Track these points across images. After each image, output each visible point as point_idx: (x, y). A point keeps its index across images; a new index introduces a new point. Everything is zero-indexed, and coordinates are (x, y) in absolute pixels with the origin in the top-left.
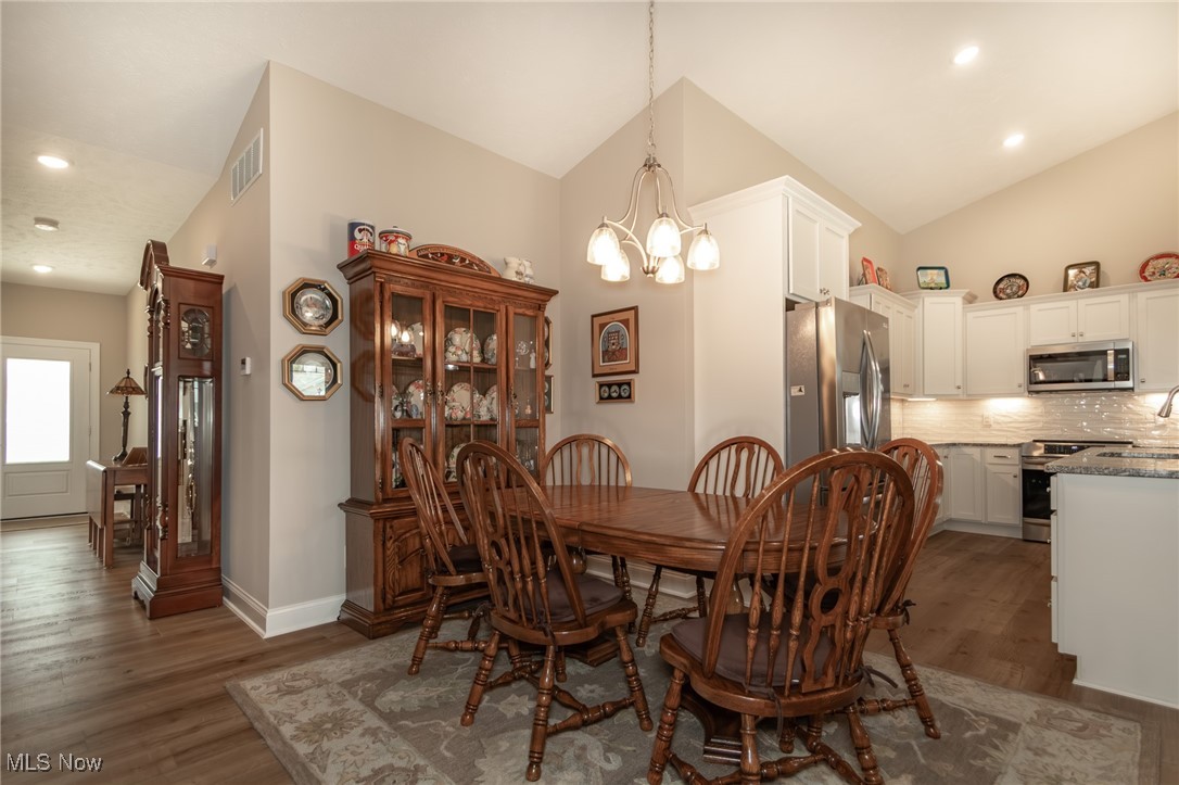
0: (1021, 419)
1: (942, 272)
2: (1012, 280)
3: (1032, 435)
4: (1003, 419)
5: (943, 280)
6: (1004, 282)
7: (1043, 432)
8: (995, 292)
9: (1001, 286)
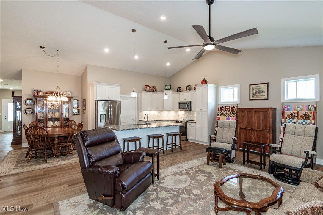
1: (170, 86)
2: (180, 88)
5: (170, 88)
7: (185, 118)
9: (178, 89)
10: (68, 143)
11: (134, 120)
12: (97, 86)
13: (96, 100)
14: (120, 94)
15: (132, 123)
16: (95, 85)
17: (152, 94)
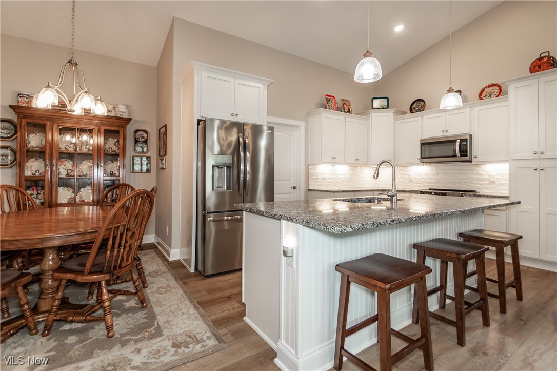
0: (426, 177)
1: (386, 100)
2: (419, 102)
3: (431, 186)
4: (419, 177)
5: (386, 104)
6: (415, 104)
7: (434, 184)
8: (411, 109)
9: (414, 106)
10: (91, 273)
11: (294, 188)
12: (204, 74)
13: (199, 121)
14: (268, 114)
15: (289, 195)
16: (196, 71)
17: (342, 118)
